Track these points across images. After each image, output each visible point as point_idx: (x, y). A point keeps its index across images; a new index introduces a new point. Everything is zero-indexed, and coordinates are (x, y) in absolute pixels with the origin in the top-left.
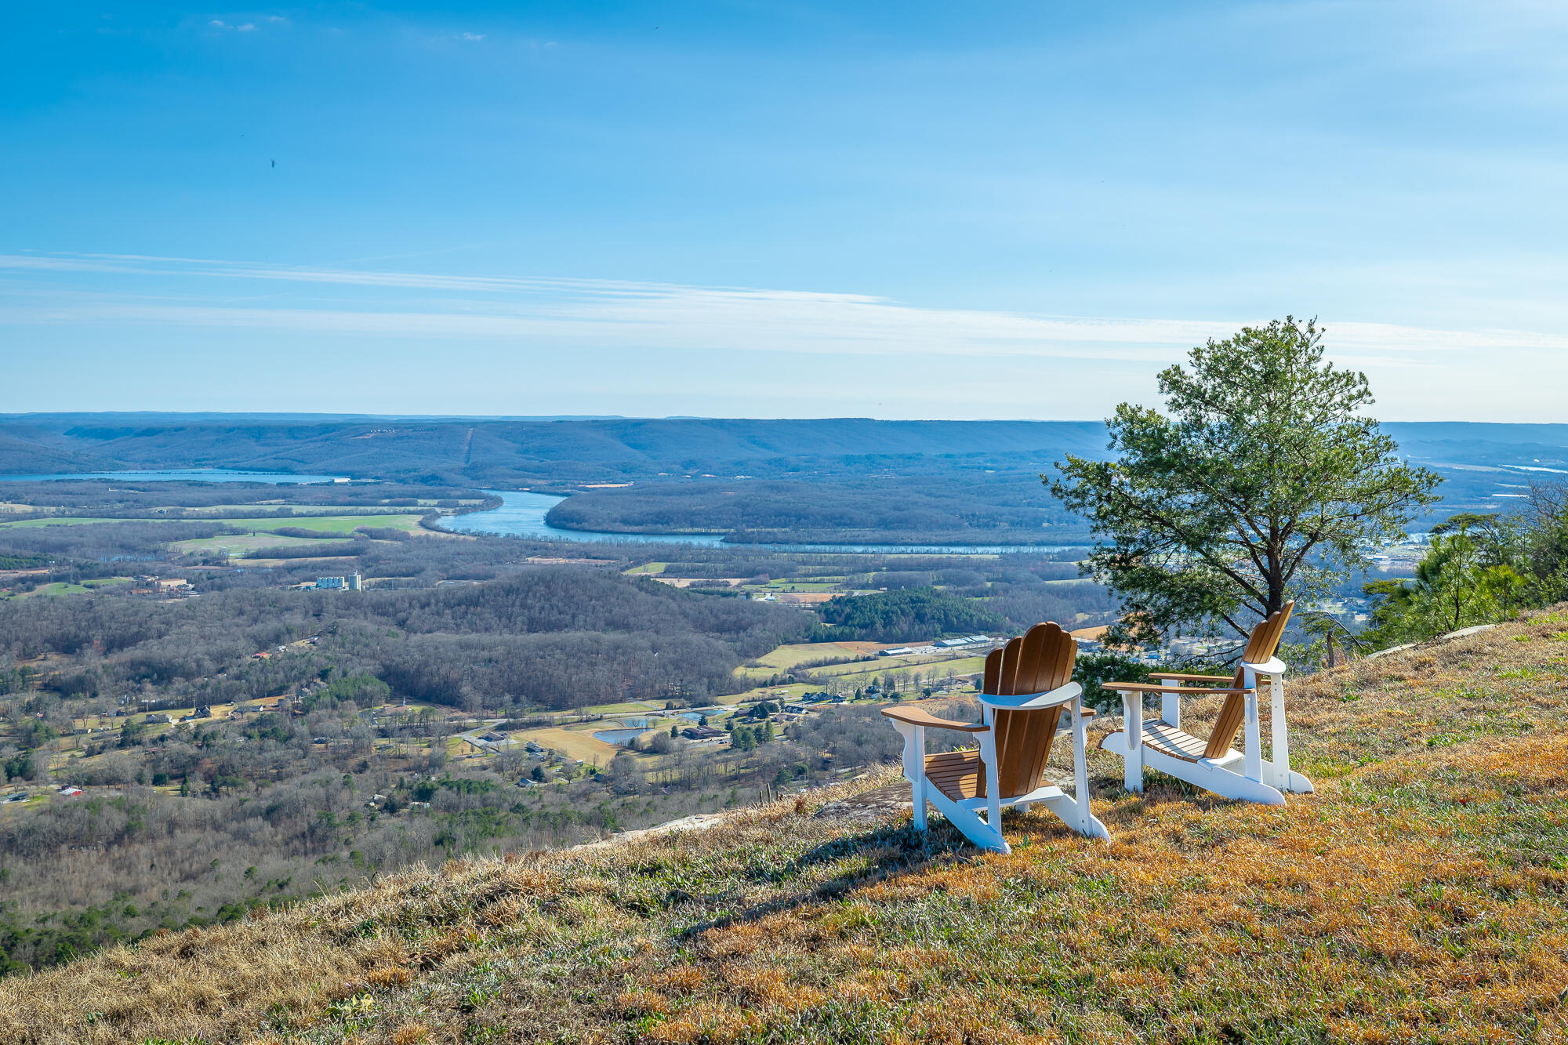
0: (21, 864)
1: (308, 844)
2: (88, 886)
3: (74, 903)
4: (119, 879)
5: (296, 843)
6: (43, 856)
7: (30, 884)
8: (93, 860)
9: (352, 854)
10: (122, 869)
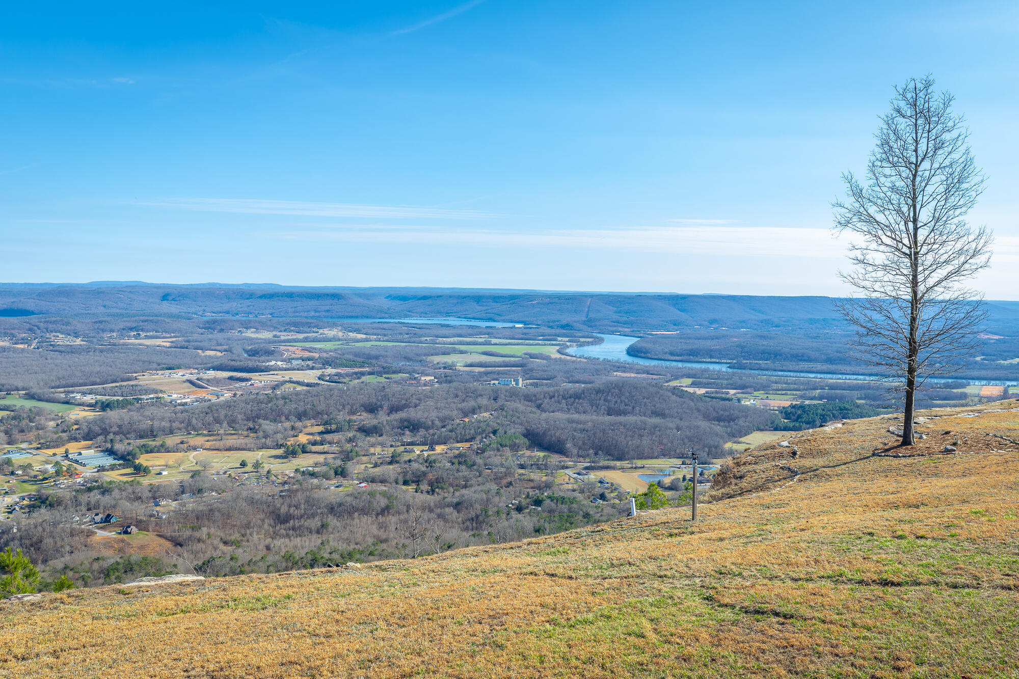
0: (335, 521)
1: (474, 525)
2: (365, 536)
3: (356, 544)
4: (380, 534)
5: (468, 523)
6: (346, 517)
7: (338, 532)
8: (369, 522)
9: (489, 533)
10: (382, 528)
